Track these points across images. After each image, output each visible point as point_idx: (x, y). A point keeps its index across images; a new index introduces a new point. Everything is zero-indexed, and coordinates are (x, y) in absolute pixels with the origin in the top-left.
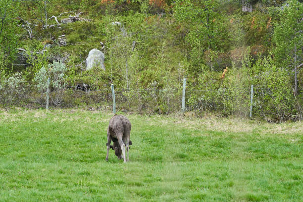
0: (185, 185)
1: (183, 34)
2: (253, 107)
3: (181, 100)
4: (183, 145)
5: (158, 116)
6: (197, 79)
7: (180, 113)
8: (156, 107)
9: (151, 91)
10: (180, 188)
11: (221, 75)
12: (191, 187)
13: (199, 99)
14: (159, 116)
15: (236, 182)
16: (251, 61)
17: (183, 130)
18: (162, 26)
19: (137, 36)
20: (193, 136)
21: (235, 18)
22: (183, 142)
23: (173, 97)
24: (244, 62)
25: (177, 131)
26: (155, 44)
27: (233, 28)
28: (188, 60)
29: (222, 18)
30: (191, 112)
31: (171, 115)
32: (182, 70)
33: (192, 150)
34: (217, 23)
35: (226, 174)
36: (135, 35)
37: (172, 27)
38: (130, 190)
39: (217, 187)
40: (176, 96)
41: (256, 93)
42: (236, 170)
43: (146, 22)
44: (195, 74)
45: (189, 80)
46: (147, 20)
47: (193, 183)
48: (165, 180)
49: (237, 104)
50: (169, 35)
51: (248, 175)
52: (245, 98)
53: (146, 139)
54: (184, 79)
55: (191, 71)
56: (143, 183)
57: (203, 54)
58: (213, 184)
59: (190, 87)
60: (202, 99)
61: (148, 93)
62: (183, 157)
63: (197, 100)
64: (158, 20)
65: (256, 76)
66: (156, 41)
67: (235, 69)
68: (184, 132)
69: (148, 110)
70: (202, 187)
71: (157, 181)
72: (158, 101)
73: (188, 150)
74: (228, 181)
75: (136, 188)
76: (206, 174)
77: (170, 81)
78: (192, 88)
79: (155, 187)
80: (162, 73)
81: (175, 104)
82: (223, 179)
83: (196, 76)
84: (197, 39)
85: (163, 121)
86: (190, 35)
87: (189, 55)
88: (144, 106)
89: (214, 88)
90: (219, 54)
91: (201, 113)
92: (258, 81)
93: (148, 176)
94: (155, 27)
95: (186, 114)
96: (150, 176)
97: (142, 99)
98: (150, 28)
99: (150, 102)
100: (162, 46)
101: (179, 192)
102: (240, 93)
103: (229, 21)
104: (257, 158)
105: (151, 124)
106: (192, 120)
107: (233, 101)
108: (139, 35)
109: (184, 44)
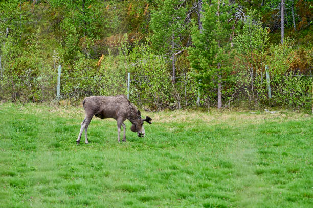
0: (60, 175)
1: (58, 21)
2: (130, 95)
3: (56, 88)
4: (58, 134)
5: (32, 104)
6: (72, 67)
7: (54, 101)
8: (30, 96)
9: (25, 79)
10: (55, 178)
11: (97, 63)
12: (66, 177)
13: (74, 87)
14: (34, 105)
15: (113, 172)
16: (128, 49)
17: (58, 119)
18: (37, 12)
19: (10, 22)
20: (68, 124)
21: (111, 4)
22: (58, 131)
23: (48, 85)
24: (122, 49)
25: (52, 119)
26: (30, 31)
27: (110, 14)
28: (64, 47)
29: (98, 4)
30: (67, 101)
31: (46, 103)
32: (57, 57)
33: (67, 139)
34: (92, 9)
35: (102, 164)
36: (8, 21)
37: (47, 13)
38: (4, 180)
39: (93, 177)
40: (52, 84)
41: (133, 81)
42: (113, 159)
43: (20, 8)
44: (70, 62)
45: (64, 67)
46: (20, 6)
47: (68, 173)
48: (39, 169)
49: (113, 93)
50: (43, 21)
51: (124, 165)
52: (122, 86)
53: (20, 128)
54: (60, 66)
55: (66, 58)
56: (16, 173)
57: (79, 41)
58: (88, 174)
59: (65, 75)
60: (77, 87)
61: (22, 81)
62: (57, 146)
63: (72, 88)
64: (32, 6)
65: (133, 63)
66: (30, 27)
67: (112, 56)
68: (59, 120)
69: (22, 98)
70: (77, 177)
71: (31, 170)
72: (32, 89)
73: (63, 139)
74: (104, 171)
75: (9, 178)
76: (81, 164)
77: (45, 68)
78: (68, 76)
79: (28, 178)
80: (37, 60)
81: (50, 92)
82: (99, 169)
83: (71, 63)
84: (72, 26)
85: (38, 110)
86: (66, 21)
87: (64, 42)
88: (17, 94)
89: (90, 76)
90: (95, 41)
91: (76, 101)
92: (135, 69)
93: (22, 166)
94: (29, 13)
95: (61, 102)
96: (24, 165)
97: (16, 86)
98: (24, 14)
99: (25, 90)
100: (36, 32)
101: (54, 182)
102: (117, 81)
103: (105, 7)
104: (134, 147)
105: (25, 113)
106: (67, 109)
107: (109, 90)
108: (13, 22)
109: (59, 31)
